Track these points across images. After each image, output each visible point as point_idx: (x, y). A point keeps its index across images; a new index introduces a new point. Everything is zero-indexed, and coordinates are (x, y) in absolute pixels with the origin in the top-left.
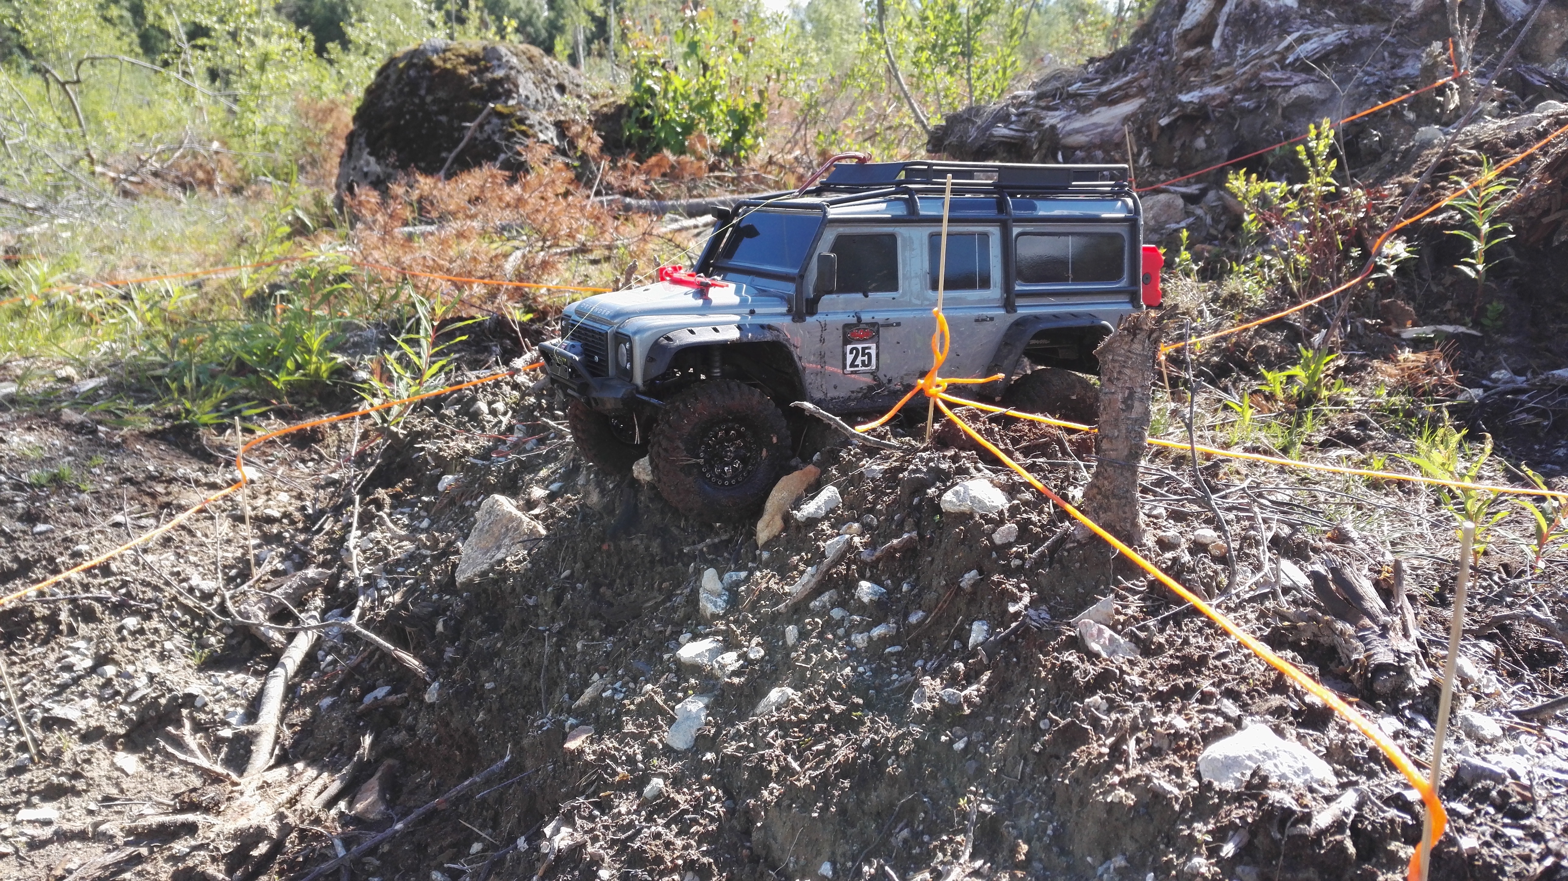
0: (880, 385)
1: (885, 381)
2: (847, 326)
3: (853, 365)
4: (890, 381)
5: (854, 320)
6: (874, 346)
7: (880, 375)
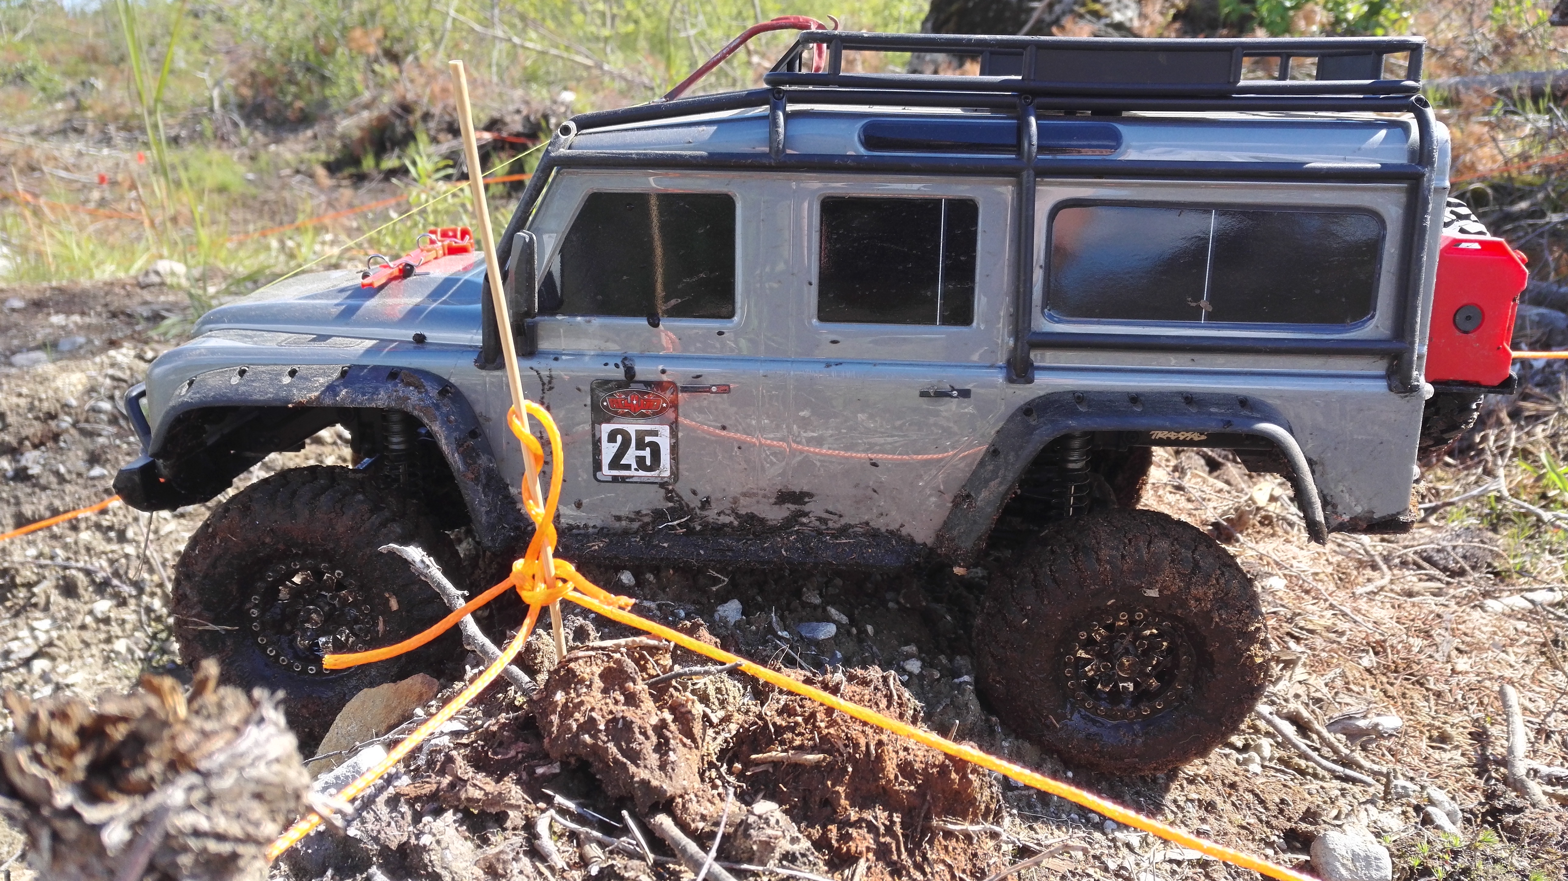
0: (680, 510)
1: (695, 503)
2: (604, 384)
3: (615, 463)
4: (706, 504)
5: (619, 374)
6: (665, 430)
7: (682, 489)
